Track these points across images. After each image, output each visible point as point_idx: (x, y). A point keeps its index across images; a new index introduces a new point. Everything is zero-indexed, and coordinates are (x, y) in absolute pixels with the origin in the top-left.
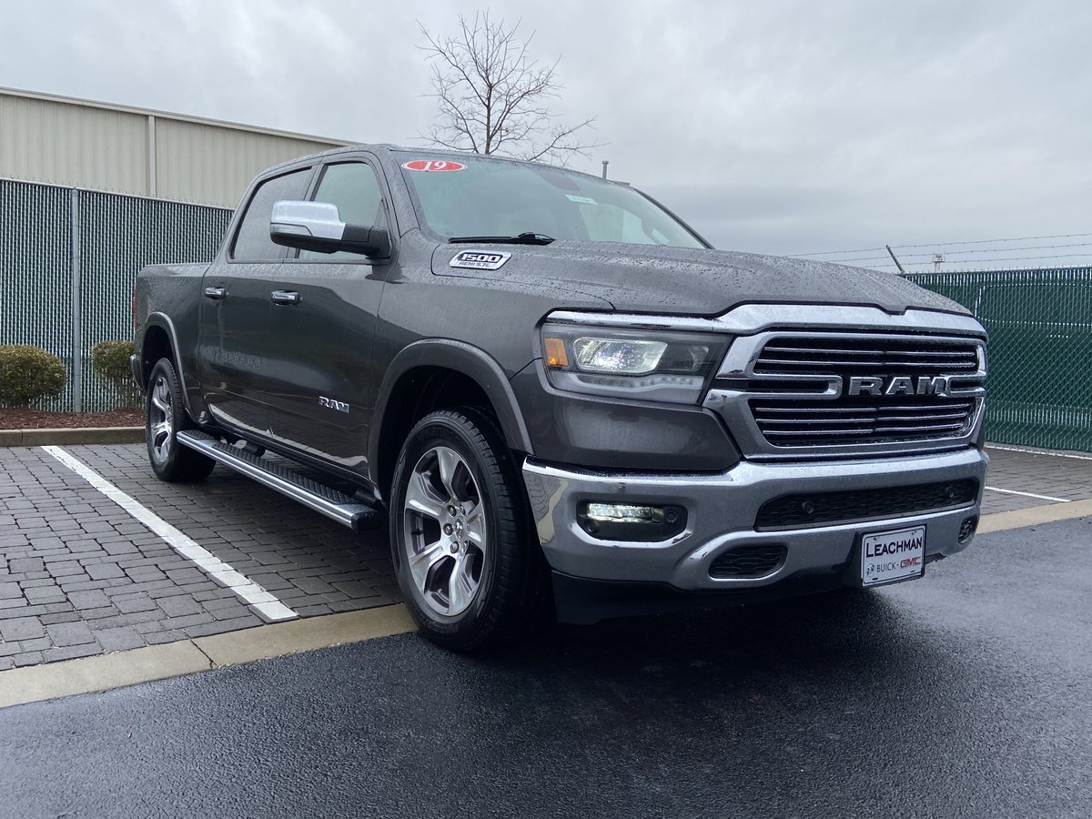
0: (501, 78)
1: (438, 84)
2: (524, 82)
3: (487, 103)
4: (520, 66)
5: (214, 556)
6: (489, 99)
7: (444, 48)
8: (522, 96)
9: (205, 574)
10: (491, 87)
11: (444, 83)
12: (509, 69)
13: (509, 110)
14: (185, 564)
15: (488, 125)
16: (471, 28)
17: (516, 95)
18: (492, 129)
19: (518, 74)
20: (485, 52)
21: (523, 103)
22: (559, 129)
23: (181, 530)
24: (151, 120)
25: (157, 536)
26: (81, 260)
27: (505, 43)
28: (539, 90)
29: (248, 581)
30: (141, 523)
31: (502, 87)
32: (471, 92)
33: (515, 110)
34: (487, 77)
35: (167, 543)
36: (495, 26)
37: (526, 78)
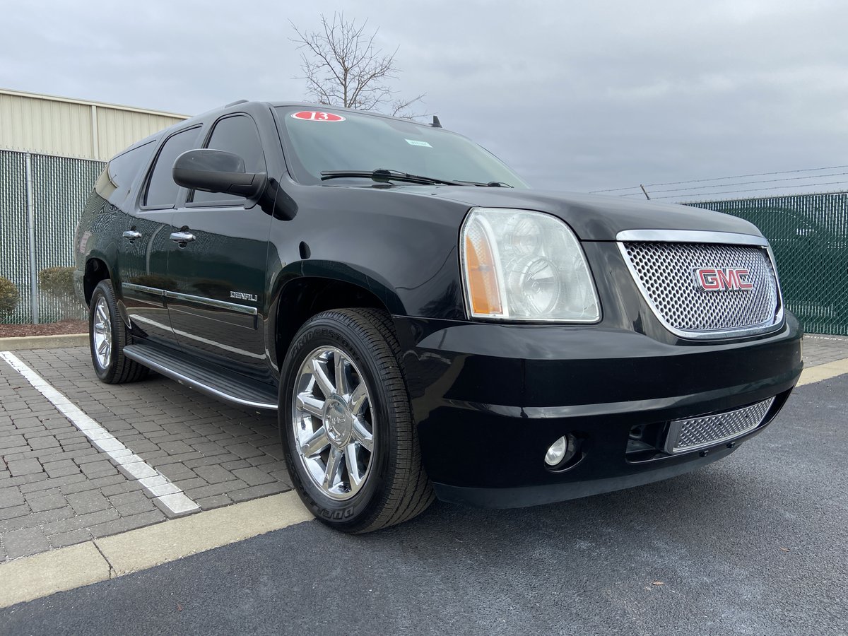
0: (354, 63)
1: (306, 69)
2: (371, 67)
3: (344, 83)
4: (368, 55)
5: (126, 448)
6: (345, 80)
7: (310, 40)
8: (370, 78)
9: (115, 467)
10: (346, 70)
11: (311, 68)
12: (360, 57)
13: (361, 88)
14: (99, 457)
15: (345, 100)
16: (330, 24)
17: (365, 77)
18: (348, 102)
19: (367, 60)
20: (341, 43)
21: (371, 83)
22: (398, 103)
23: (101, 423)
24: (94, 108)
25: (78, 429)
26: (35, 207)
27: (355, 37)
28: (382, 73)
29: (155, 472)
30: (66, 418)
31: (356, 71)
32: (331, 75)
33: (365, 88)
34: (344, 63)
35: (86, 437)
36: (349, 24)
37: (373, 64)
